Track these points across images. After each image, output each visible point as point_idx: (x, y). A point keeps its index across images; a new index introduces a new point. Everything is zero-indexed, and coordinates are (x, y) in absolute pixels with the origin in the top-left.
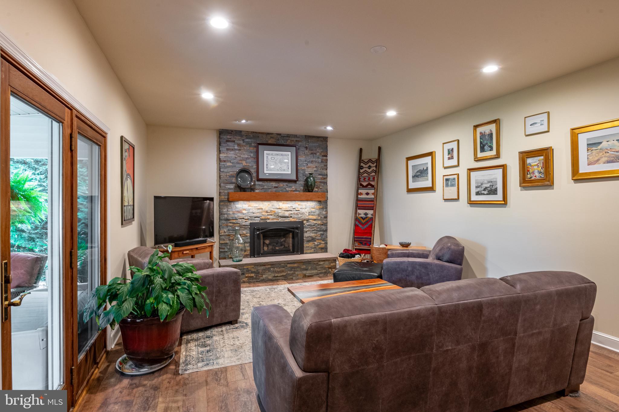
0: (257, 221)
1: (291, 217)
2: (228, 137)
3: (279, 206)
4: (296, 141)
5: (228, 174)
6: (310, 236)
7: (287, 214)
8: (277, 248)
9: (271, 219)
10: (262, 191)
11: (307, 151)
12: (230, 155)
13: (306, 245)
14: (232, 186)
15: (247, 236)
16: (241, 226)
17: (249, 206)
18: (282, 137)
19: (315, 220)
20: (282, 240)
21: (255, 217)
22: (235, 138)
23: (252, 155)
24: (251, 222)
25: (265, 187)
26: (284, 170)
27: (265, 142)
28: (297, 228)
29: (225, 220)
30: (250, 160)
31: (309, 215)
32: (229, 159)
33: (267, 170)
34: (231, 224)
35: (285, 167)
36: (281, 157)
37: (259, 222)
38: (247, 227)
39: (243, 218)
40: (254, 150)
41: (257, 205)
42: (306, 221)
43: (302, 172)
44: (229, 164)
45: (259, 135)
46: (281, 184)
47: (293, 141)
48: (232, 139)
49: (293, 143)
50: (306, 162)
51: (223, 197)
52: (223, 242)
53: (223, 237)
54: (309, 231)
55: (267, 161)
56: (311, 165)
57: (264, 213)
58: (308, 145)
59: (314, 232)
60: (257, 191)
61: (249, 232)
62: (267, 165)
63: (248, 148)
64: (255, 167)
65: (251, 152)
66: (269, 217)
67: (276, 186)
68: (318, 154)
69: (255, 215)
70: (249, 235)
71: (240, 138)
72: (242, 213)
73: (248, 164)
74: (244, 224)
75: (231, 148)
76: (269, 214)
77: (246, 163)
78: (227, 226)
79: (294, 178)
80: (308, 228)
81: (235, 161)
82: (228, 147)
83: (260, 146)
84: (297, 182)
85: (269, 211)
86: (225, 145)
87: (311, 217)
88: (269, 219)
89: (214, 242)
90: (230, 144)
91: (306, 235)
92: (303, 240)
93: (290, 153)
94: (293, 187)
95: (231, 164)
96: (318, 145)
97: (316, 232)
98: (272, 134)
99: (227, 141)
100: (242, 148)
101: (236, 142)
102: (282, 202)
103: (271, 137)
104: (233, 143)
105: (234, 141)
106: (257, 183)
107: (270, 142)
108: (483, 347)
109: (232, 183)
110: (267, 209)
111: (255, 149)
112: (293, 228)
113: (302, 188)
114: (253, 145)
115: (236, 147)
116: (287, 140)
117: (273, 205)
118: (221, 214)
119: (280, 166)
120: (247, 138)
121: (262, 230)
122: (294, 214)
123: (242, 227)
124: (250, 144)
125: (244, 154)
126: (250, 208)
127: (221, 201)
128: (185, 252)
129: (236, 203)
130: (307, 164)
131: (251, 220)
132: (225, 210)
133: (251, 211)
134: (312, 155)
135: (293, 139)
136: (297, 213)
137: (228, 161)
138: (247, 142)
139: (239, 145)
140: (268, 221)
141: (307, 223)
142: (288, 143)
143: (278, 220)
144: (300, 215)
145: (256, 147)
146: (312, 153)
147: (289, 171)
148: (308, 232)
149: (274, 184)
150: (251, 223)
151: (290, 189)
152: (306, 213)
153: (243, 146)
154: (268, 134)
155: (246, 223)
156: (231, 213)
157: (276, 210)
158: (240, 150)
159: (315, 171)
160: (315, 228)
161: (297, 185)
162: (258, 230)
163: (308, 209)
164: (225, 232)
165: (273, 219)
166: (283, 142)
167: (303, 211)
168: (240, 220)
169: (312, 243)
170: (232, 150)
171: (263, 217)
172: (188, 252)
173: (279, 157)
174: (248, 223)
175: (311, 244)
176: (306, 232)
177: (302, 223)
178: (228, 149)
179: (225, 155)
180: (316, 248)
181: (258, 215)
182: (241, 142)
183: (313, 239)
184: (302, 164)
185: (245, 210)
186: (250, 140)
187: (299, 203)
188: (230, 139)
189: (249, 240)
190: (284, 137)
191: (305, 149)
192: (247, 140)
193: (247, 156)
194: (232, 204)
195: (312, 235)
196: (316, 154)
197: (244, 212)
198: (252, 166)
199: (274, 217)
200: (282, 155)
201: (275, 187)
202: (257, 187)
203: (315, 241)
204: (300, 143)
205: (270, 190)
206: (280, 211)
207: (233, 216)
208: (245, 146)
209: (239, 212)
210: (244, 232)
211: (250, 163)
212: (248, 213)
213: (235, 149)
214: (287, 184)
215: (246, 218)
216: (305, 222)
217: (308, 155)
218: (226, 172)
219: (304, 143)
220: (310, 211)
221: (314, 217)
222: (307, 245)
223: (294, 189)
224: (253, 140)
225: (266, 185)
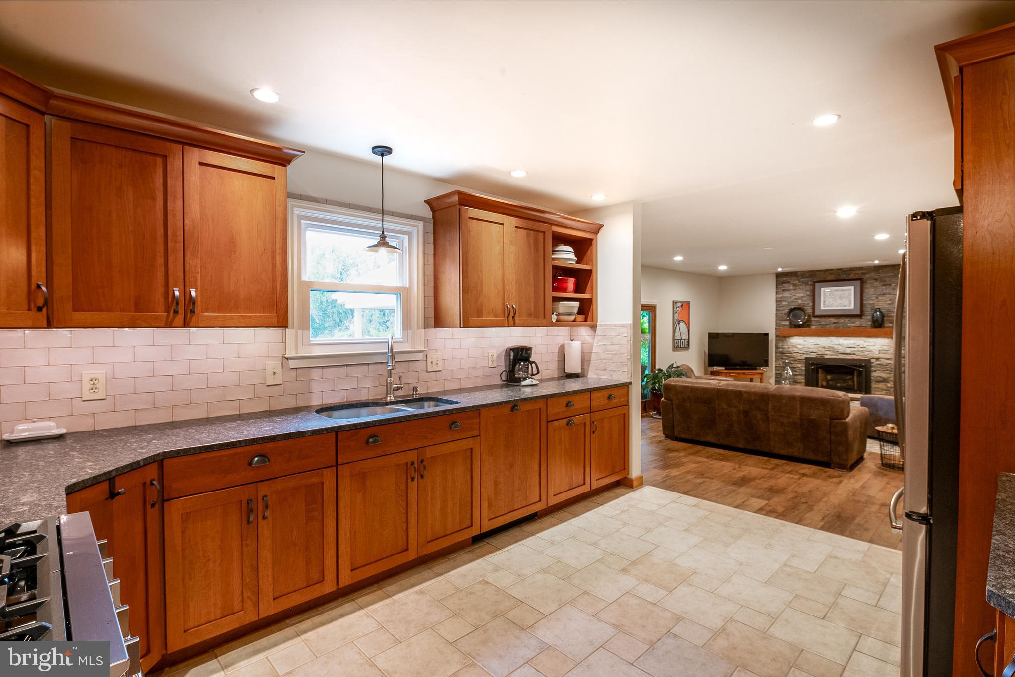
0: (813, 356)
1: (854, 354)
2: (784, 279)
3: (839, 342)
4: (862, 273)
5: (783, 312)
6: (880, 377)
7: (848, 350)
8: (839, 385)
9: (829, 355)
10: (819, 327)
11: (877, 283)
12: (785, 296)
13: (874, 385)
14: (787, 323)
15: (801, 369)
16: (795, 360)
17: (805, 341)
18: (843, 271)
19: (888, 359)
20: (848, 378)
21: (811, 352)
22: (791, 279)
23: (808, 293)
24: (807, 356)
25: (823, 323)
26: (845, 306)
27: (822, 279)
28: (861, 366)
29: (781, 354)
30: (806, 298)
31: (879, 353)
32: (784, 299)
33: (824, 307)
34: (786, 357)
35: (847, 303)
36: (841, 292)
37: (815, 356)
38: (802, 361)
39: (798, 353)
40: (809, 287)
41: (813, 341)
42: (875, 360)
43: (870, 306)
44: (784, 303)
45: (817, 273)
46: (842, 320)
47: (858, 274)
48: (788, 280)
49: (857, 277)
50: (876, 296)
51: (778, 333)
52: (778, 372)
53: (778, 368)
54: (879, 370)
55: (824, 298)
56: (883, 297)
57: (820, 349)
58: (878, 276)
59: (886, 372)
60: (813, 327)
61: (804, 365)
62: (824, 301)
63: (804, 287)
64: (811, 304)
65: (807, 290)
66: (827, 352)
67: (836, 321)
68: (894, 285)
69: (811, 350)
70: (804, 368)
71: (796, 278)
72: (797, 347)
73: (803, 302)
74: (799, 358)
75: (787, 288)
76: (826, 349)
77: (802, 301)
78: (782, 359)
79: (858, 313)
80: (878, 367)
81: (790, 300)
82: (783, 288)
83: (816, 284)
84: (863, 317)
85: (827, 347)
86: (780, 286)
87: (881, 355)
88: (826, 355)
89: (764, 371)
90: (786, 285)
91: (874, 375)
92: (871, 379)
93: (852, 288)
94: (857, 323)
95: (786, 303)
96: (892, 274)
97: (889, 372)
98: (831, 270)
99: (783, 282)
100: (798, 288)
101: (792, 282)
102: (844, 338)
103: (831, 274)
104: (789, 284)
105: (789, 282)
106: (813, 319)
107: (829, 278)
108: (746, 413)
109: (786, 320)
110: (824, 345)
111: (812, 287)
112: (856, 366)
113: (870, 323)
114: (810, 283)
115: (792, 288)
116: (850, 274)
117: (831, 341)
118: (777, 347)
119: (841, 302)
120: (803, 278)
121: (817, 364)
122: (859, 351)
123: (797, 361)
124: (806, 284)
125: (800, 293)
126: (804, 343)
127: (777, 336)
128: (731, 375)
129: (792, 338)
130: (877, 297)
131: (807, 354)
132: (780, 345)
133: (806, 346)
134: (885, 287)
135: (857, 272)
136: (862, 350)
137: (783, 301)
138: (803, 281)
139: (794, 285)
140: (826, 357)
141: (877, 362)
142: (851, 277)
143: (838, 356)
144: (866, 353)
145: (811, 285)
146: (884, 285)
147: (850, 306)
148: (878, 372)
149: (833, 320)
150: (806, 358)
151: (853, 325)
152: (874, 351)
153: (799, 285)
154: (827, 270)
155: (802, 357)
156: (785, 347)
157: (836, 347)
158: (795, 289)
159: (889, 304)
160: (889, 369)
161: (863, 320)
162: (813, 364)
163: (878, 346)
164: (780, 364)
165: (831, 355)
166: (845, 277)
167: (871, 348)
168: (795, 354)
169: (883, 384)
170: (788, 290)
171: (820, 353)
172: (735, 375)
173: (838, 292)
174: (804, 357)
175: (881, 385)
176: (875, 371)
177: (868, 361)
178: (783, 290)
179: (781, 295)
180: (888, 390)
181: (814, 350)
182: (797, 282)
183: (885, 381)
184: (870, 297)
185: (800, 344)
186: (806, 279)
187: (865, 339)
188: (786, 280)
189: (804, 373)
190: (846, 271)
191: (875, 281)
192: (803, 280)
193: (802, 295)
194: (787, 339)
195: (884, 375)
196: (890, 285)
197: (799, 346)
198: (808, 304)
199: (832, 353)
200: (842, 290)
201: (834, 323)
202: (813, 323)
203: (888, 383)
204: (867, 276)
205: (828, 326)
206: (840, 347)
207: (787, 350)
208: (801, 285)
209: (793, 346)
210: (799, 365)
211: (806, 300)
212: (803, 347)
213: (791, 289)
214: (849, 319)
215: (801, 352)
216: (872, 360)
217: (877, 287)
218: (782, 311)
219: (873, 275)
220: (881, 349)
221: (888, 356)
222: (876, 386)
223: (858, 325)
224: (809, 279)
225: (823, 321)
